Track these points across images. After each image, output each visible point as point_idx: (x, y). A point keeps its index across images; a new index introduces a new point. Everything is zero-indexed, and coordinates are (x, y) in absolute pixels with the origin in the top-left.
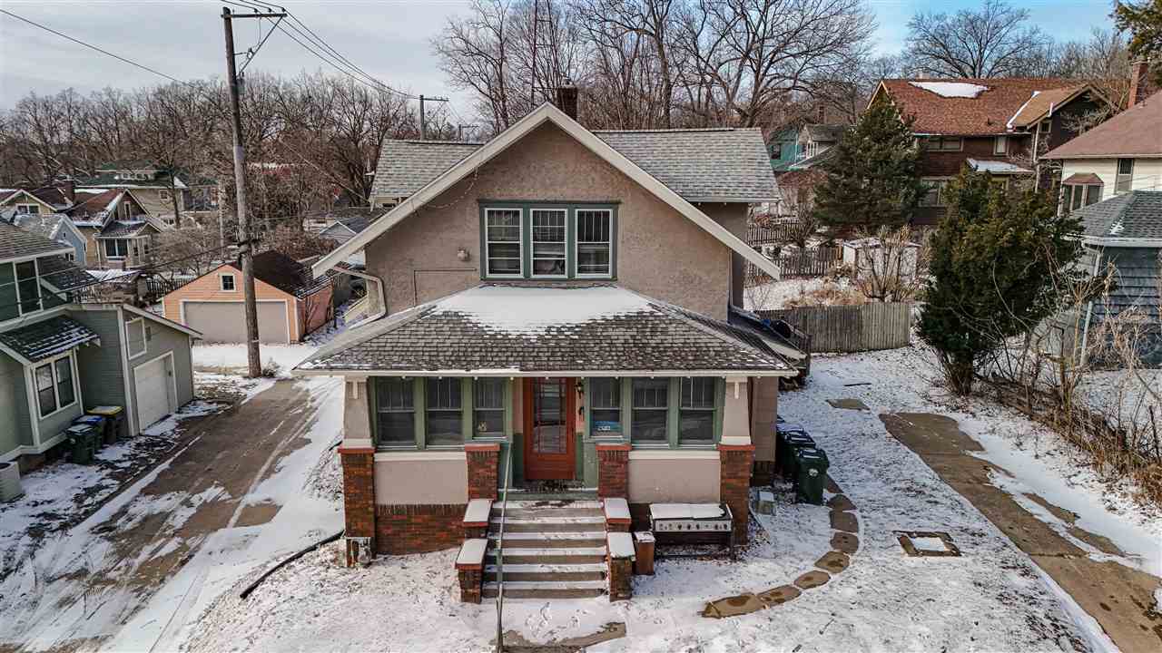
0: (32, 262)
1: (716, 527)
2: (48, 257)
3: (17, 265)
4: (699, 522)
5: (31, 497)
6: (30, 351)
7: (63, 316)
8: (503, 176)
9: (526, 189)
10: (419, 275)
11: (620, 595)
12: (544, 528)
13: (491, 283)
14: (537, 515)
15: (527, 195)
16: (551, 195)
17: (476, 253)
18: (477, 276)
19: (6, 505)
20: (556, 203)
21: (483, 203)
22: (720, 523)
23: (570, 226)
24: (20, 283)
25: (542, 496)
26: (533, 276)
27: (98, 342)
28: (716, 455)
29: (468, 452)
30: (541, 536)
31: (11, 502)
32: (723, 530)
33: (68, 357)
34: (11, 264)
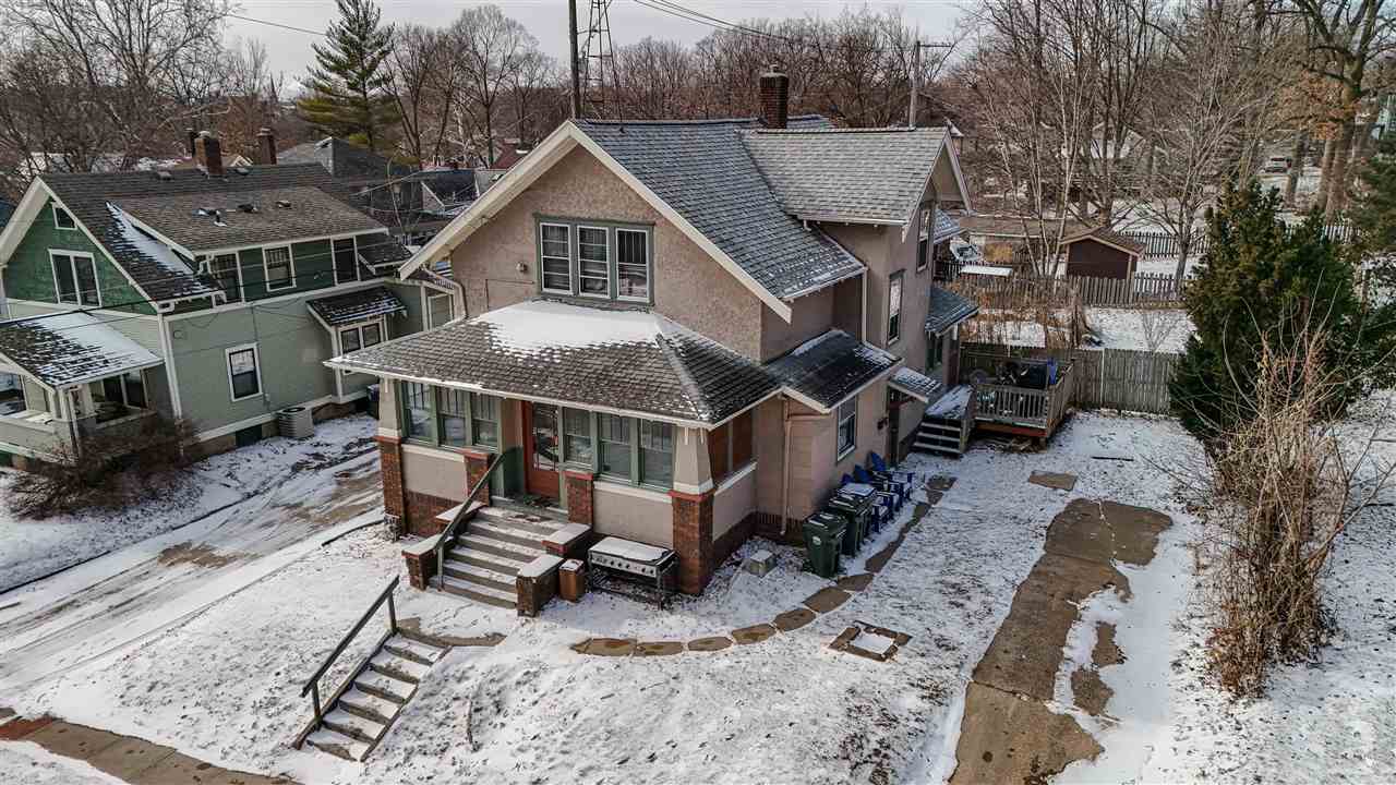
0: (352, 240)
1: (643, 570)
2: (369, 235)
3: (335, 242)
4: (630, 563)
5: (317, 439)
6: (333, 316)
7: (383, 287)
8: (554, 192)
9: (572, 206)
10: (491, 284)
11: (527, 612)
12: (508, 538)
13: (545, 297)
14: (512, 525)
15: (573, 212)
16: (595, 213)
17: (533, 267)
18: (534, 289)
19: (296, 442)
20: (597, 221)
21: (538, 217)
22: (648, 568)
23: (611, 247)
24: (336, 254)
25: (526, 510)
26: (581, 294)
27: (405, 313)
28: (668, 500)
29: (466, 457)
30: (500, 545)
31: (301, 439)
32: (649, 575)
33: (377, 324)
34: (329, 240)
